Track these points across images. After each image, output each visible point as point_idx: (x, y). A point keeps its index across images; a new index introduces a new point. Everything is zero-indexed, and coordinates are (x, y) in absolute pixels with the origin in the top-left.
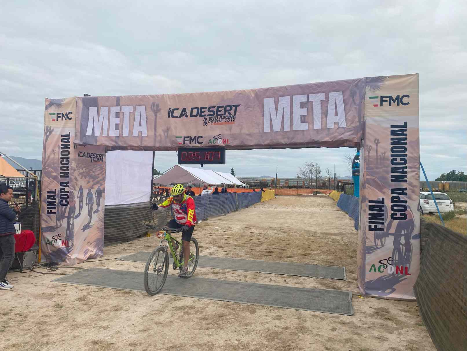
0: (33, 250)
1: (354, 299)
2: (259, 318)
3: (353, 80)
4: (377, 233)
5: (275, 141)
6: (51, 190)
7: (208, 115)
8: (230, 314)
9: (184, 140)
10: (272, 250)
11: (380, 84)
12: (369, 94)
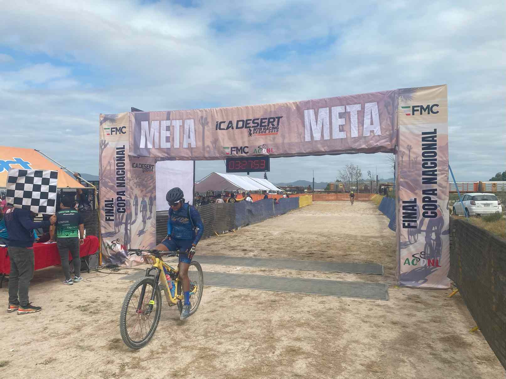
0: (96, 254)
1: (389, 289)
2: (306, 302)
3: (387, 92)
4: (410, 231)
5: (315, 149)
6: (108, 198)
7: (253, 127)
8: (281, 300)
9: (232, 151)
10: (313, 252)
11: (412, 95)
12: (401, 104)
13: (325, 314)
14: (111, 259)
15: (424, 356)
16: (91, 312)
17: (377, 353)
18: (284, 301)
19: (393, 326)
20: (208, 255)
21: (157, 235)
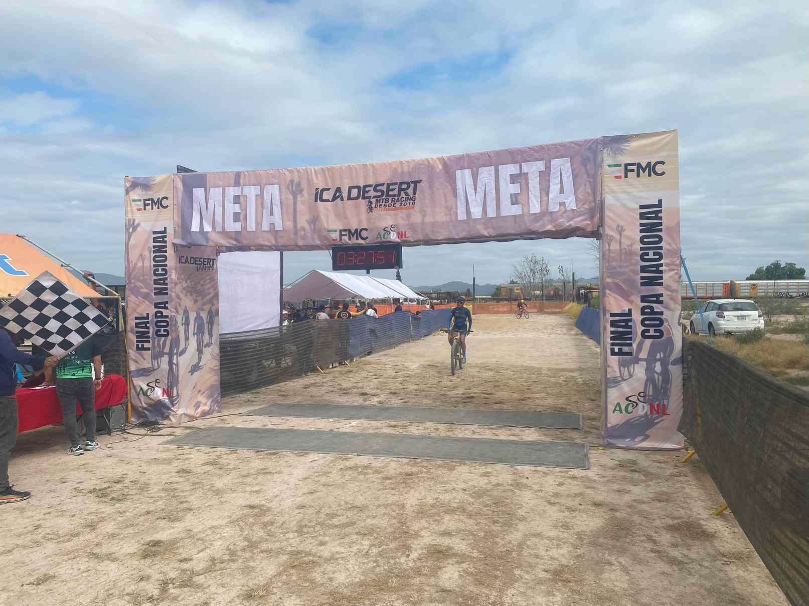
0: (120, 404)
1: (591, 451)
2: (459, 475)
3: (585, 141)
4: (622, 359)
5: (473, 232)
6: (141, 314)
8: (421, 472)
9: (341, 235)
10: (472, 395)
11: (624, 146)
12: (608, 160)
13: (489, 493)
14: (146, 412)
15: (642, 555)
16: (113, 499)
17: (570, 552)
18: (425, 473)
19: (596, 510)
20: (304, 403)
21: (221, 372)
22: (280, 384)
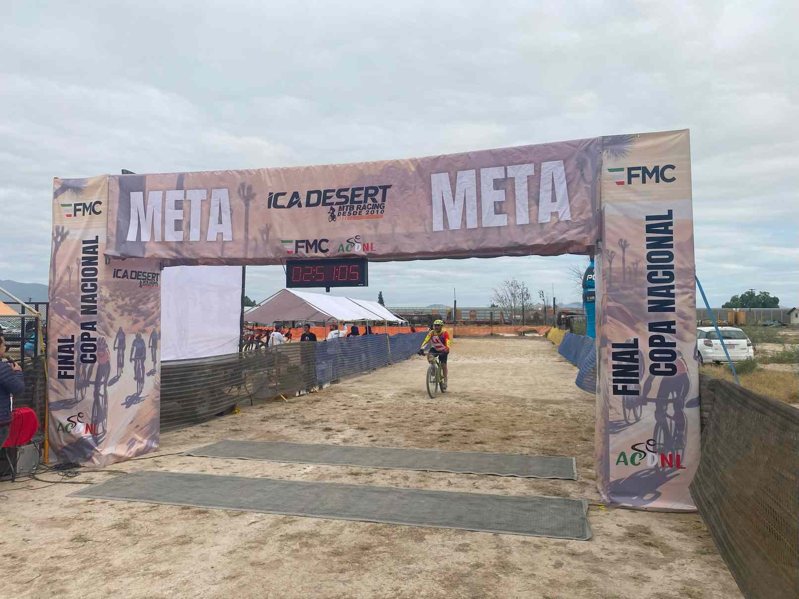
0: (34, 443)
1: (592, 513)
2: (429, 549)
3: (581, 141)
4: (627, 399)
5: (451, 245)
6: (65, 336)
8: (381, 544)
9: (297, 247)
10: (450, 432)
11: (627, 147)
12: (607, 164)
14: (65, 451)
20: (258, 440)
21: (161, 404)
22: (236, 416)
